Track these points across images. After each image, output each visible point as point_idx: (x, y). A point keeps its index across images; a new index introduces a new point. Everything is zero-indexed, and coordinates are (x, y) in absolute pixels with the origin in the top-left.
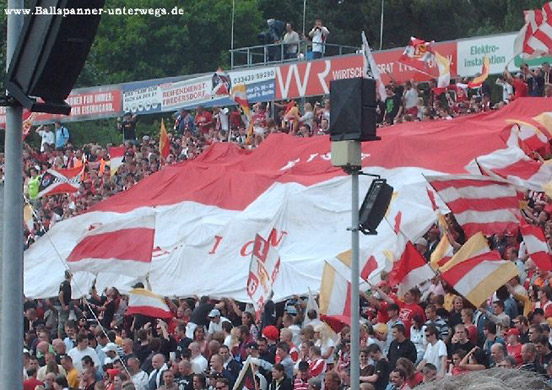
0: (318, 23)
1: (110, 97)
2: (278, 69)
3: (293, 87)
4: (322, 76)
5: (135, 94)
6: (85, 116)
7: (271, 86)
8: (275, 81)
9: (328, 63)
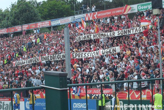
0: (93, 5)
1: (48, 23)
2: (86, 15)
3: (89, 18)
4: (95, 16)
5: (54, 22)
6: (43, 27)
7: (84, 18)
8: (85, 17)
9: (96, 13)
